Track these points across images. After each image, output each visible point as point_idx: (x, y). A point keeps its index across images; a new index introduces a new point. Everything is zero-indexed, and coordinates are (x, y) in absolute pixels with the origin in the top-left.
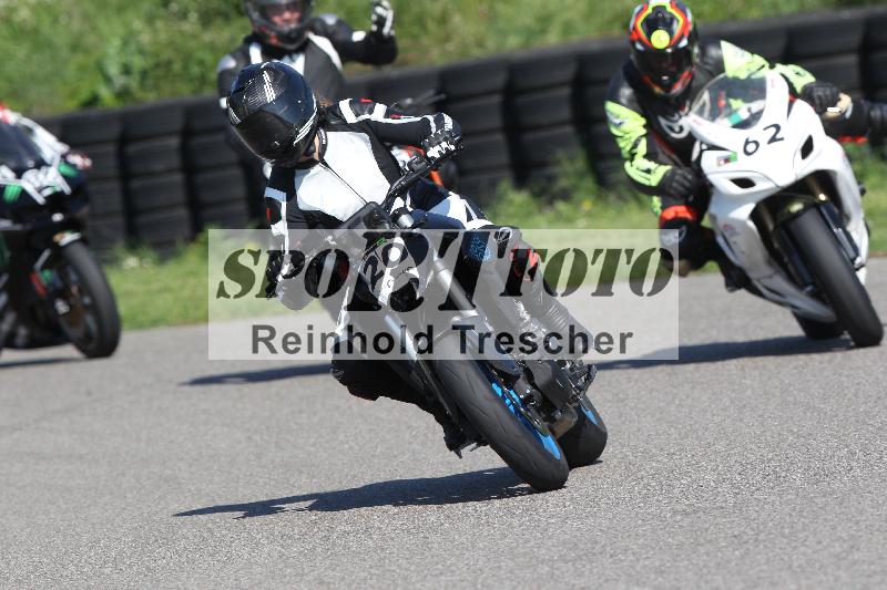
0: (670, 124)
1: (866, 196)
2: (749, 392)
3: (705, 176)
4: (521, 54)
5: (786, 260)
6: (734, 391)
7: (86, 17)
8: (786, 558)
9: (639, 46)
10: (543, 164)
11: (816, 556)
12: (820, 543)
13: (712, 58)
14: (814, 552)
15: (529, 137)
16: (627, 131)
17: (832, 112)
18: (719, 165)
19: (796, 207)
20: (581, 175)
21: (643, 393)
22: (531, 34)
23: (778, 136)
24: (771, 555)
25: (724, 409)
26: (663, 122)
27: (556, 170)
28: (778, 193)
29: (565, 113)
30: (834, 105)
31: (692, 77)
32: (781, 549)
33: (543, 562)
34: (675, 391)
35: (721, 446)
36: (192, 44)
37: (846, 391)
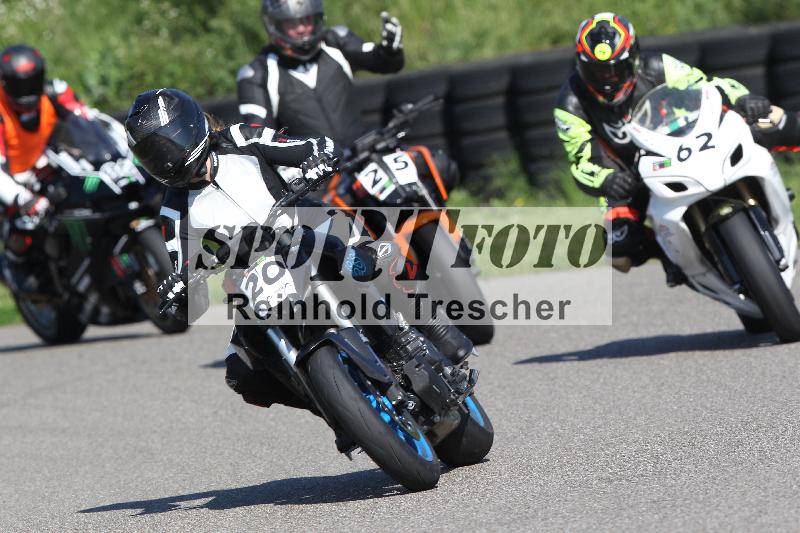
0: (613, 130)
1: (795, 201)
2: (667, 372)
3: (642, 179)
4: (460, 67)
5: (716, 259)
6: (652, 370)
7: (67, 33)
8: (701, 522)
9: (584, 58)
10: (480, 166)
11: (727, 519)
12: (731, 507)
13: (654, 70)
14: (726, 516)
15: (467, 142)
16: (573, 136)
17: (764, 123)
18: (654, 170)
19: (726, 211)
20: (514, 175)
21: (571, 372)
22: (468, 49)
23: (709, 144)
24: (686, 518)
25: (644, 387)
26: (607, 128)
27: (491, 171)
28: (709, 196)
29: (500, 119)
30: (765, 117)
31: (635, 87)
32: (696, 512)
33: (481, 524)
34: (599, 370)
35: (641, 420)
36: (163, 58)
37: (755, 371)
